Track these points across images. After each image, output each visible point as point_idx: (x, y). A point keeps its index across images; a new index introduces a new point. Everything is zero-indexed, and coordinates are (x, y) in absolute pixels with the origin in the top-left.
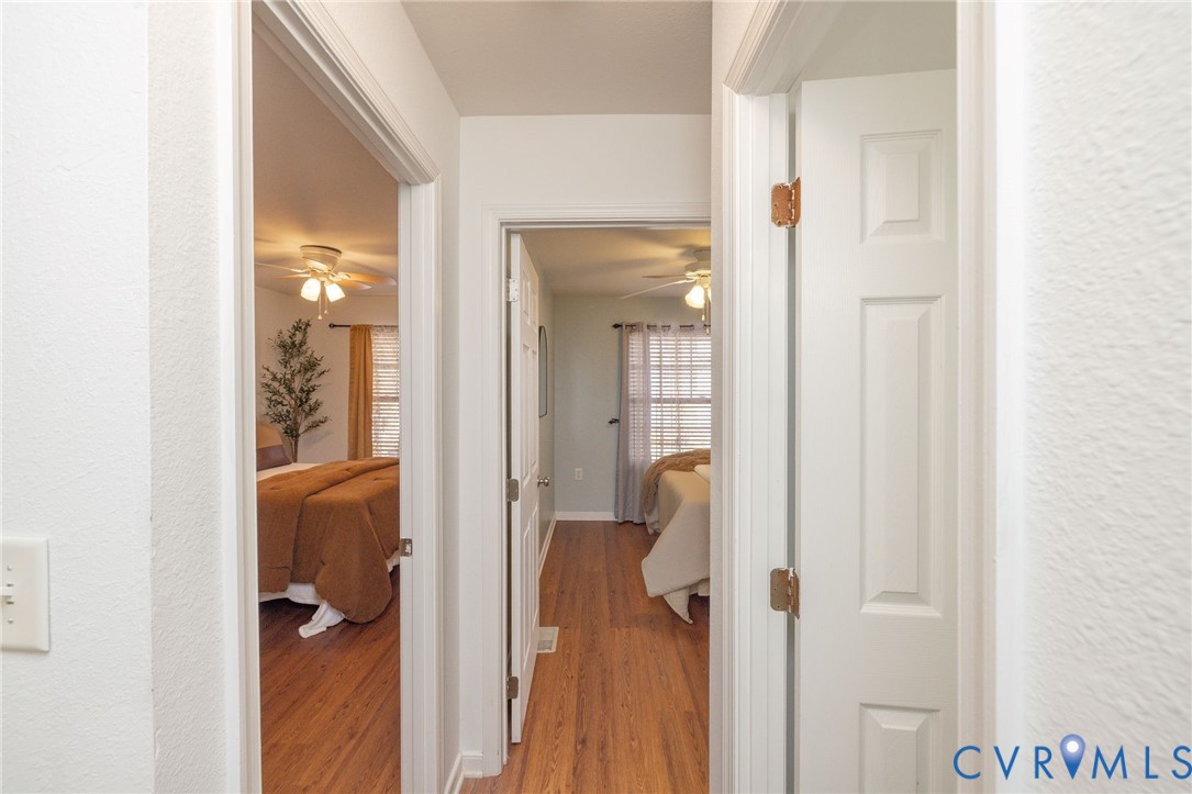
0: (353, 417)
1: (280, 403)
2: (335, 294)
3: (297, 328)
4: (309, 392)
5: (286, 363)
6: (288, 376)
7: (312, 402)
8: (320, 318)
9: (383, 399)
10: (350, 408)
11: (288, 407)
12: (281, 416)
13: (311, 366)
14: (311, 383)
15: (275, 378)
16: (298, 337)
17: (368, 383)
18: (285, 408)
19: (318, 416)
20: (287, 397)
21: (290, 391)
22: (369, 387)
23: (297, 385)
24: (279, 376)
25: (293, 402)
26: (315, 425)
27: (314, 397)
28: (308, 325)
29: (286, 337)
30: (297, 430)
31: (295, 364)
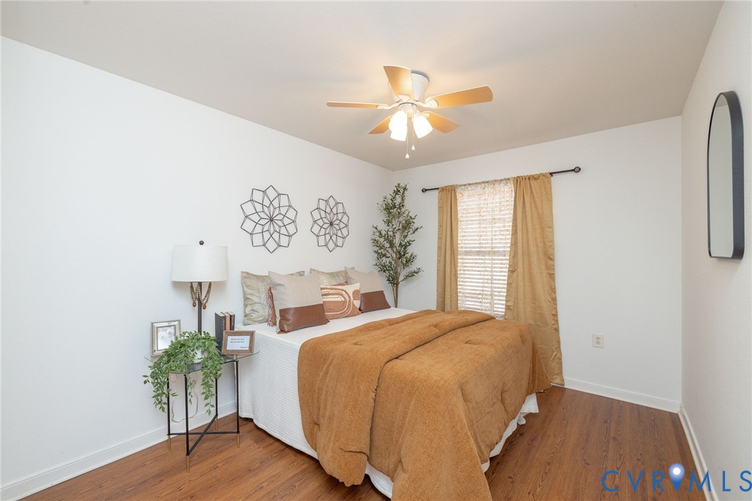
0: (441, 269)
1: (384, 255)
2: (423, 128)
3: (397, 192)
4: (406, 246)
5: (388, 222)
6: (391, 233)
7: (408, 256)
8: (407, 156)
9: (467, 253)
10: (439, 261)
11: (390, 259)
12: (385, 266)
13: (407, 225)
14: (408, 239)
15: (381, 235)
16: (398, 200)
17: (454, 239)
18: (388, 260)
19: (413, 267)
20: (390, 250)
21: (392, 245)
22: (455, 243)
23: (397, 241)
24: (383, 233)
25: (394, 255)
26: (411, 275)
27: (410, 250)
28: (405, 189)
29: (390, 201)
30: (397, 278)
31: (395, 223)
